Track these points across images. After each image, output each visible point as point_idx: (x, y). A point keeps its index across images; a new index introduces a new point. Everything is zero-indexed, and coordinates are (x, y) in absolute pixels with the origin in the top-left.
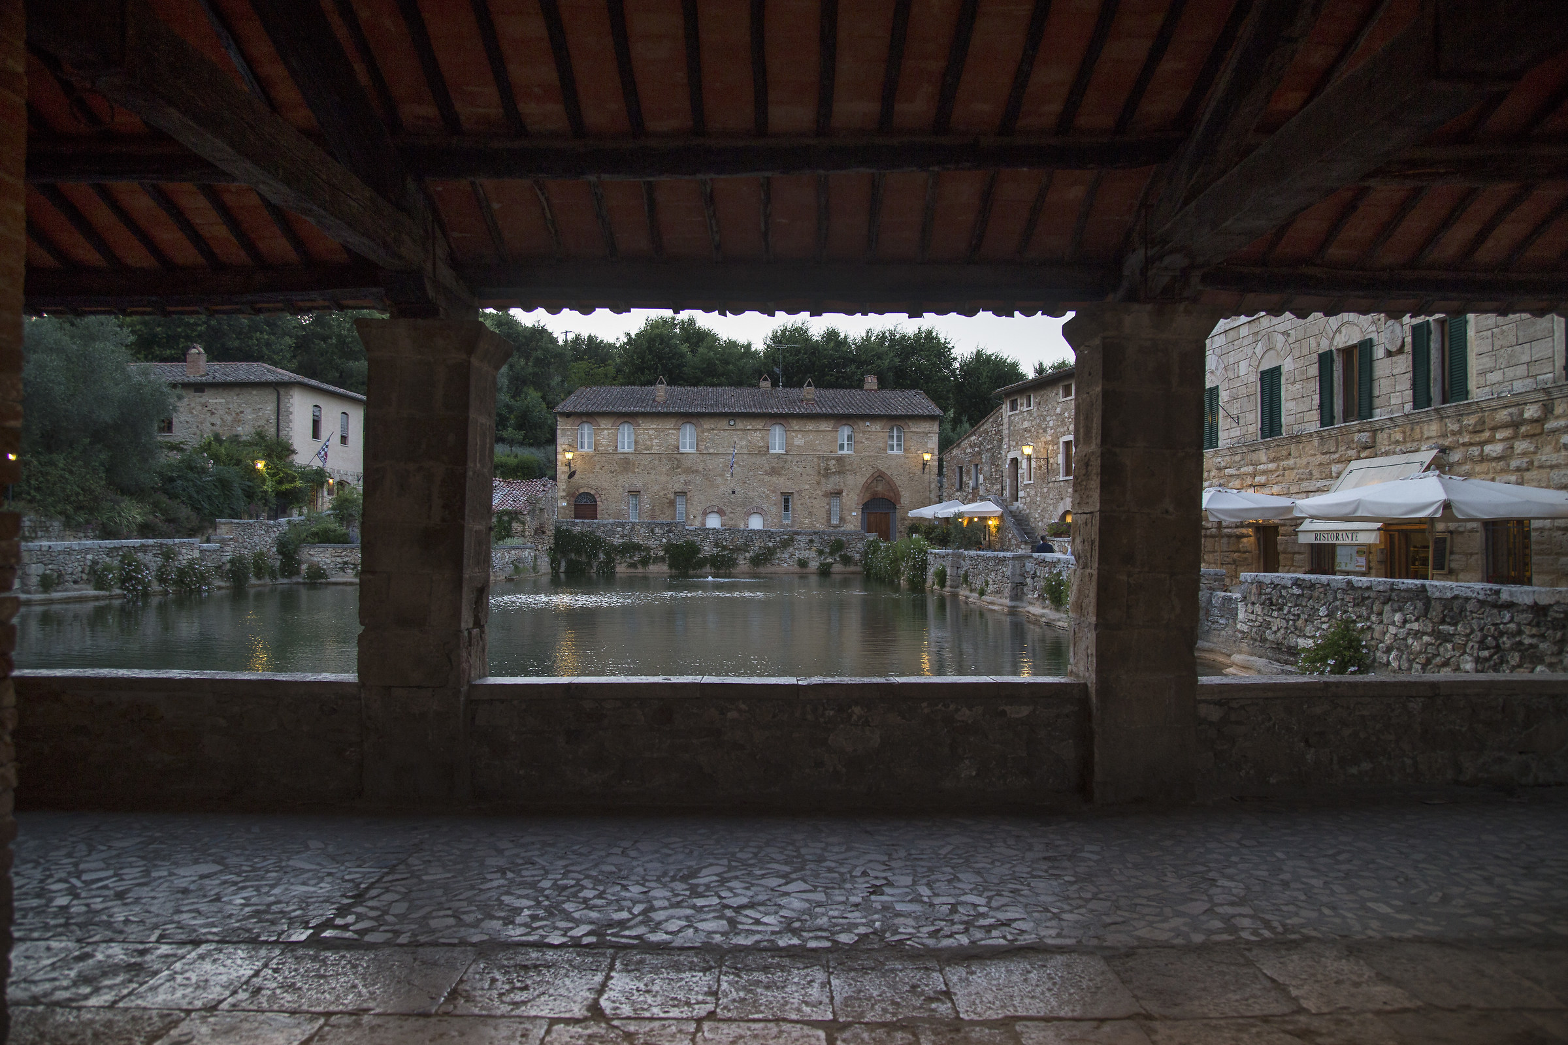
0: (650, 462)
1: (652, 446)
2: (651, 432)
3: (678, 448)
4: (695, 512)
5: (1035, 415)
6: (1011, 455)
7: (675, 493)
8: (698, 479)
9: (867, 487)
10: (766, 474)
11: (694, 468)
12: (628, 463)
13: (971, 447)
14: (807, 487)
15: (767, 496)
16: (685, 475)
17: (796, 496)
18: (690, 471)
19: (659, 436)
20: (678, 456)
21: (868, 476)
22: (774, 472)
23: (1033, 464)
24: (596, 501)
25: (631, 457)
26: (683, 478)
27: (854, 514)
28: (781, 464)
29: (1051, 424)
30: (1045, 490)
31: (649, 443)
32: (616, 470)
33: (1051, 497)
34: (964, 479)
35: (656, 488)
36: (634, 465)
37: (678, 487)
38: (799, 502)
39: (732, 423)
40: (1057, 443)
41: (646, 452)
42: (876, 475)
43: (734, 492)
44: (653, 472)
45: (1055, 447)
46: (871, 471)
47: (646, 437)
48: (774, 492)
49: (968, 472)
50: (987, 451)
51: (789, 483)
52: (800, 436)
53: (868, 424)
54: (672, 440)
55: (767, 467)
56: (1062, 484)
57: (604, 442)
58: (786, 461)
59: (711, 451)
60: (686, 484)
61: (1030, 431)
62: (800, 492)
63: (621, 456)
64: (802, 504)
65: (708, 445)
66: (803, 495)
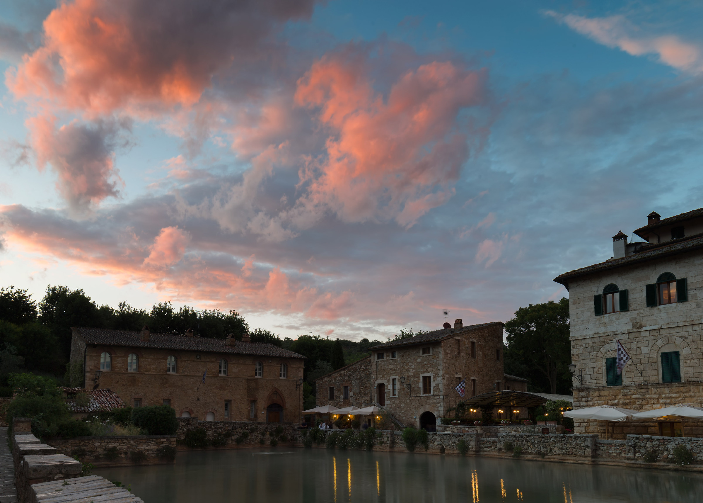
0: (148, 379)
1: (150, 369)
2: (150, 360)
3: (165, 371)
5: (399, 362)
6: (377, 382)
7: (164, 399)
8: (178, 391)
9: (269, 397)
10: (216, 389)
11: (175, 384)
12: (134, 380)
13: (341, 377)
14: (239, 396)
15: (217, 402)
16: (170, 388)
17: (232, 402)
18: (173, 385)
19: (155, 363)
20: (166, 376)
21: (270, 391)
22: (220, 387)
23: (398, 386)
25: (136, 376)
26: (169, 390)
27: (263, 412)
28: (225, 383)
29: (413, 367)
30: (408, 401)
31: (148, 367)
32: (125, 384)
33: (413, 404)
34: (336, 393)
35: (152, 396)
36: (138, 381)
37: (165, 396)
38: (234, 405)
39: (198, 357)
40: (418, 377)
41: (146, 373)
42: (274, 390)
43: (198, 399)
44: (150, 386)
45: (416, 379)
46: (272, 388)
48: (220, 399)
49: (339, 390)
50: (356, 379)
51: (229, 394)
52: (235, 367)
53: (270, 361)
54: (162, 366)
55: (217, 384)
56: (422, 398)
57: (119, 365)
58: (227, 381)
59: (186, 373)
60: (170, 394)
61: (395, 370)
62: (234, 399)
63: (129, 375)
64: (236, 407)
65: (184, 370)
66: (237, 401)
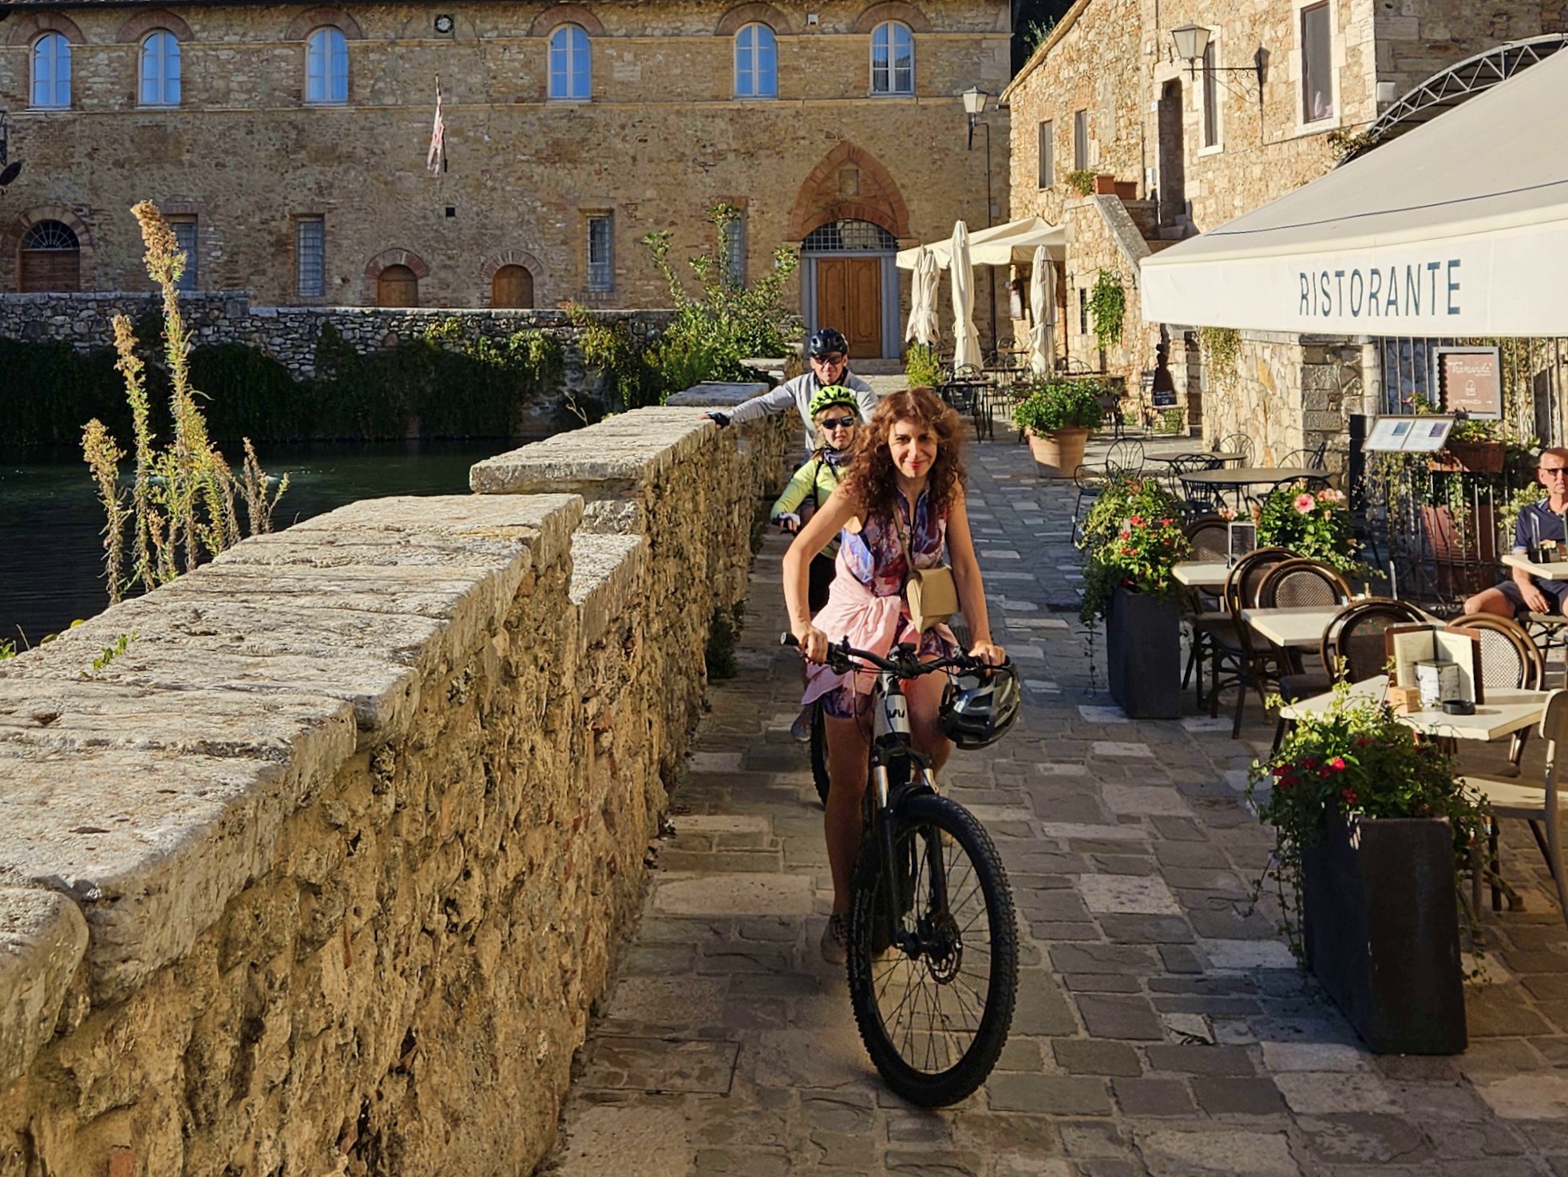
0: (222, 135)
1: (229, 91)
3: (299, 95)
4: (346, 267)
6: (1160, 76)
7: (292, 216)
8: (354, 180)
9: (814, 188)
10: (539, 162)
11: (344, 149)
12: (163, 140)
13: (1070, 63)
14: (650, 193)
15: (542, 220)
16: (317, 168)
17: (620, 218)
18: (329, 155)
19: (249, 63)
20: (301, 116)
21: (816, 160)
22: (558, 154)
23: (1221, 91)
24: (76, 244)
25: (171, 123)
26: (311, 176)
28: (581, 133)
31: (220, 84)
32: (130, 159)
34: (1056, 154)
35: (239, 205)
36: (178, 142)
37: (299, 200)
38: (630, 235)
39: (444, 24)
40: (1287, 18)
41: (210, 108)
42: (838, 156)
43: (450, 212)
44: (230, 160)
45: (1281, 30)
46: (824, 147)
47: (213, 68)
48: (560, 208)
49: (1064, 137)
50: (1105, 69)
51: (602, 186)
52: (629, 57)
53: (813, 19)
54: (281, 76)
55: (540, 141)
57: (98, 84)
58: (591, 126)
59: (387, 101)
60: (321, 194)
62: (630, 206)
63: (143, 120)
64: (637, 241)
65: (381, 84)
66: (638, 214)
